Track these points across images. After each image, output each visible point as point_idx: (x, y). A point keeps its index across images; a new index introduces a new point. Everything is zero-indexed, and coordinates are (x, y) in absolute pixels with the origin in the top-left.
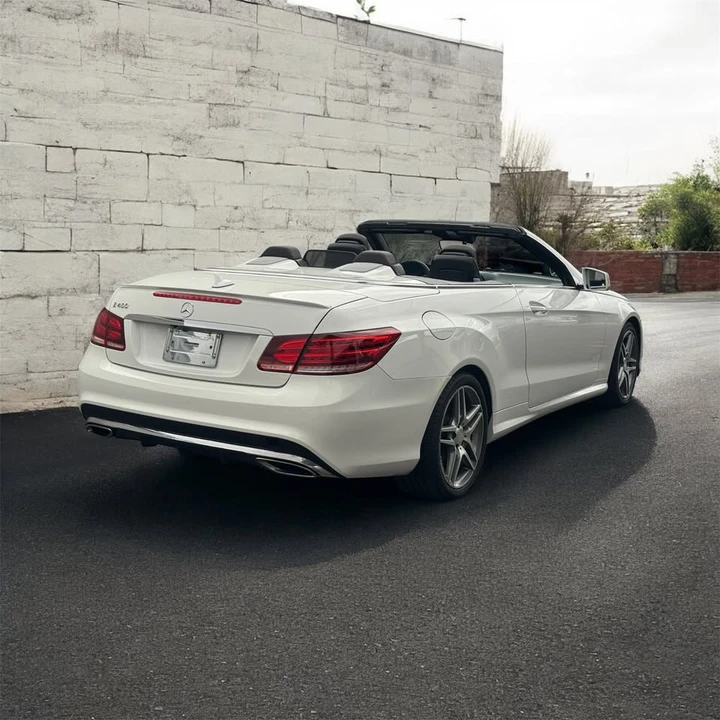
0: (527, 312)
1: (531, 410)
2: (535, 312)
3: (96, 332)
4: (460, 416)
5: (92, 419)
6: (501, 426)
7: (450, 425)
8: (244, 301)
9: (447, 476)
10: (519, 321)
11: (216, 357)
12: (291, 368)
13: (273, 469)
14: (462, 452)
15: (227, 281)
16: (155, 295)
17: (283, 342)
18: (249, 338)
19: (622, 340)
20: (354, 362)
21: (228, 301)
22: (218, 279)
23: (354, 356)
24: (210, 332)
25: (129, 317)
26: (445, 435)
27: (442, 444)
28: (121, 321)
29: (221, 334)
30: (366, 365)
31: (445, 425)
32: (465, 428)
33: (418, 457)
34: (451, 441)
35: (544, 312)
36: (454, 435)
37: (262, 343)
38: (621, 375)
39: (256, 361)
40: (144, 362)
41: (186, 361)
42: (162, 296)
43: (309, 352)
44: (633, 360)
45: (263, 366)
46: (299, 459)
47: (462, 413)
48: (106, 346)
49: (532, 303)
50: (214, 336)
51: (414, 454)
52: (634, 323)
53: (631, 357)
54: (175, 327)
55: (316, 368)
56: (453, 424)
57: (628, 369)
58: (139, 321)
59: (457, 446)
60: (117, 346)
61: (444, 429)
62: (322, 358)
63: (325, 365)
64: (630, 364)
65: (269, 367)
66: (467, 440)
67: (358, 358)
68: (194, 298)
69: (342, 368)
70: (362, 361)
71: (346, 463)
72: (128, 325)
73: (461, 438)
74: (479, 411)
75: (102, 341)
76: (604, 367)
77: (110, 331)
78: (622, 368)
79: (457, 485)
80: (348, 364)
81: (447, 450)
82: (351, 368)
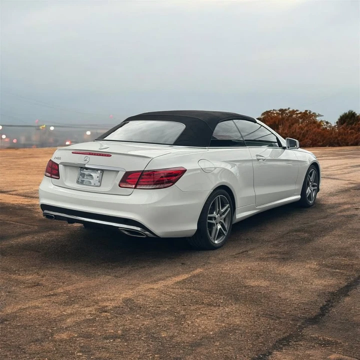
0: (255, 160)
1: (257, 207)
2: (258, 160)
3: (47, 171)
4: (218, 210)
5: (46, 211)
6: (240, 215)
7: (213, 214)
8: (113, 155)
9: (211, 238)
10: (250, 164)
11: (100, 182)
12: (134, 186)
13: (126, 233)
14: (219, 227)
15: (106, 146)
16: (72, 153)
17: (130, 175)
18: (115, 172)
19: (309, 174)
20: (163, 183)
21: (105, 155)
22: (101, 145)
23: (163, 180)
24: (98, 170)
25: (61, 163)
26: (211, 218)
27: (208, 222)
28: (58, 165)
29: (102, 171)
30: (169, 185)
31: (210, 214)
32: (221, 216)
33: (197, 228)
34: (213, 221)
35: (264, 160)
36: (215, 218)
37: (121, 175)
38: (308, 191)
39: (118, 183)
40: (68, 184)
41: (89, 184)
42: (76, 153)
43: (143, 179)
44: (315, 184)
45: (121, 185)
46: (139, 229)
47: (219, 208)
48: (51, 177)
49: (257, 156)
50: (99, 172)
51: (194, 227)
52: (315, 165)
53: (314, 182)
54: (82, 168)
55: (145, 186)
56: (215, 213)
57: (313, 188)
58: (66, 165)
59: (217, 224)
60: (56, 177)
61: (209, 215)
62: (148, 182)
63: (150, 185)
64: (313, 186)
65: (124, 186)
66: (222, 221)
67: (165, 182)
68: (90, 154)
69: (158, 186)
70: (167, 183)
71: (160, 230)
72: (61, 167)
73: (219, 220)
74: (228, 207)
75: (49, 175)
76: (299, 187)
77: (53, 171)
78: (309, 188)
79: (216, 242)
80: (161, 184)
81: (211, 226)
82: (162, 186)
